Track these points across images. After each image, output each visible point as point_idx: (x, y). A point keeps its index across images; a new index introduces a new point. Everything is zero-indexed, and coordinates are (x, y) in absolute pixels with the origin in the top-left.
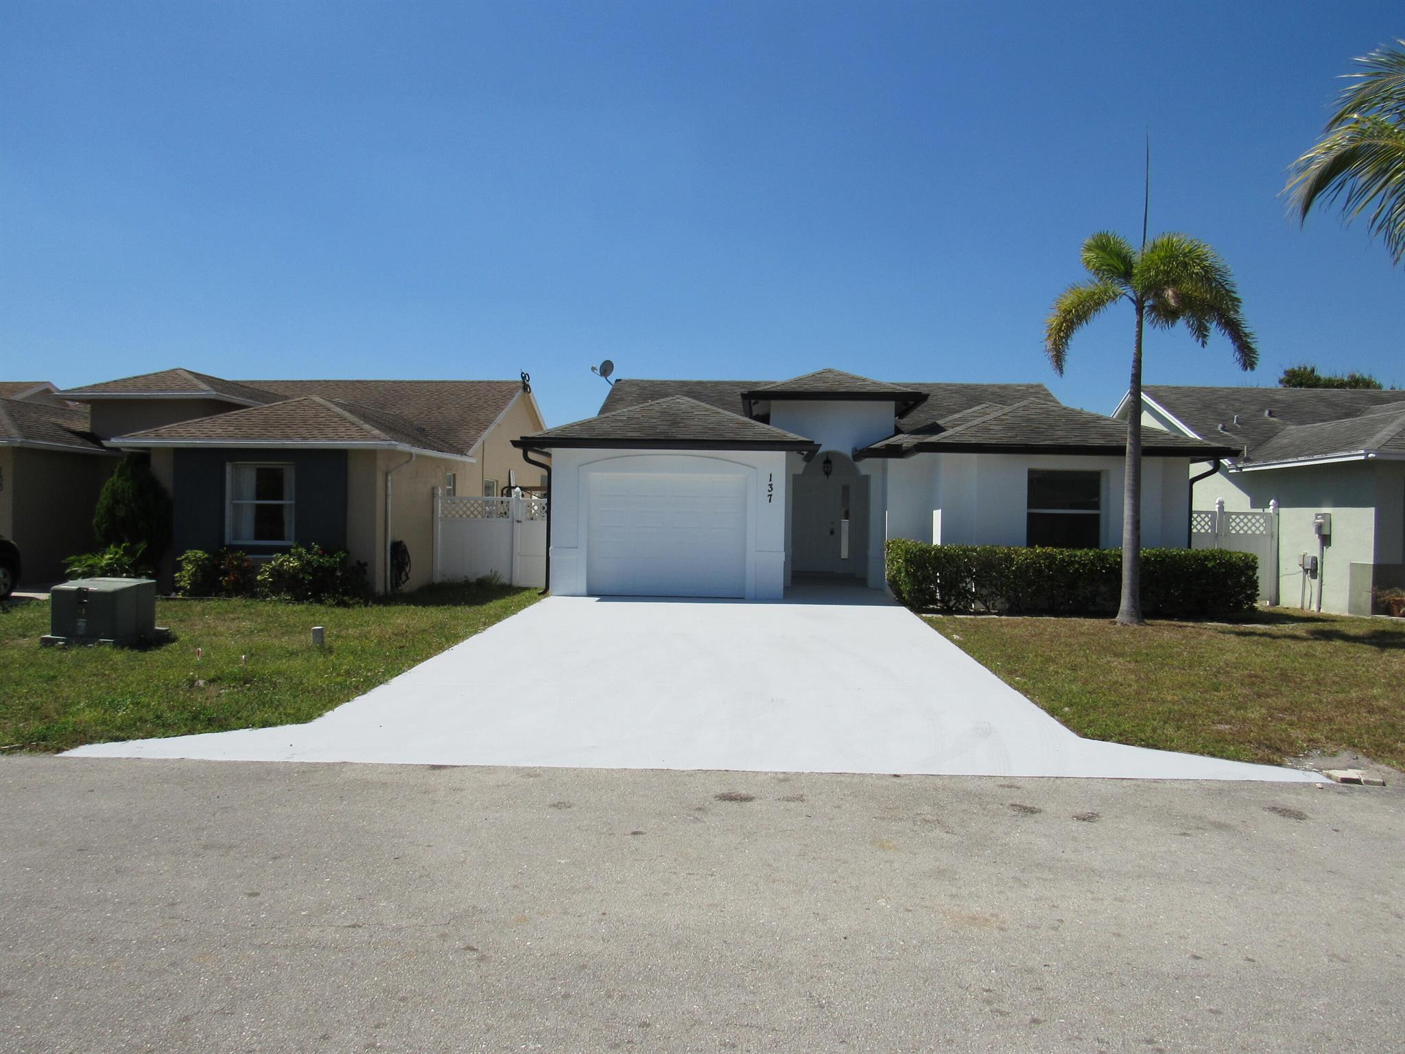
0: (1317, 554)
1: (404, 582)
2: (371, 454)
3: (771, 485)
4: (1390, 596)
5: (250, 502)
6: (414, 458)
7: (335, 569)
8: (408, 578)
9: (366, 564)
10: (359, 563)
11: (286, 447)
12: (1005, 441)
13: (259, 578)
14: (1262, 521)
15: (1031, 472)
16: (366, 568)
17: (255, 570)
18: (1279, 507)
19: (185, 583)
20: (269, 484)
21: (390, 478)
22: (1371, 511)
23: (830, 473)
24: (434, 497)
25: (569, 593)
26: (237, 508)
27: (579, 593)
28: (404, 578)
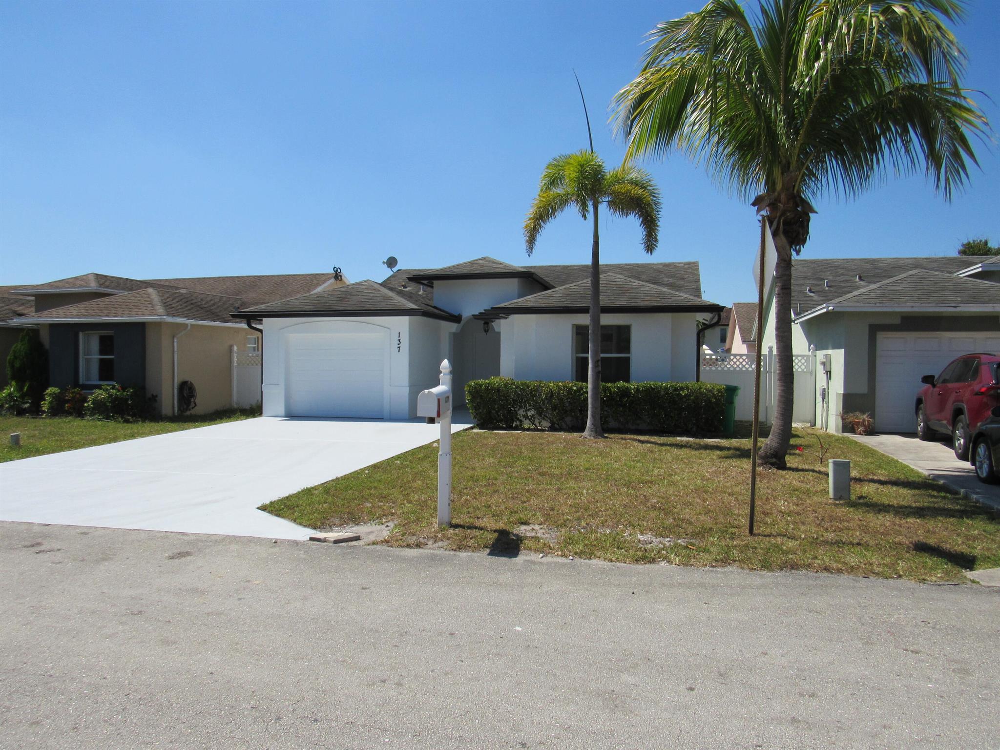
0: (825, 387)
1: (193, 408)
2: (158, 325)
3: (399, 340)
4: (851, 418)
5: (96, 357)
6: (189, 328)
7: (127, 400)
8: (196, 405)
9: (157, 396)
10: (153, 395)
11: (104, 322)
12: (560, 304)
13: (85, 405)
14: (803, 361)
15: (573, 325)
16: (157, 399)
17: (85, 400)
18: (816, 350)
19: (45, 408)
20: (106, 345)
21: (175, 340)
22: (843, 350)
23: (488, 331)
24: (231, 352)
25: (274, 414)
26: (88, 361)
27: (280, 415)
28: (192, 405)
